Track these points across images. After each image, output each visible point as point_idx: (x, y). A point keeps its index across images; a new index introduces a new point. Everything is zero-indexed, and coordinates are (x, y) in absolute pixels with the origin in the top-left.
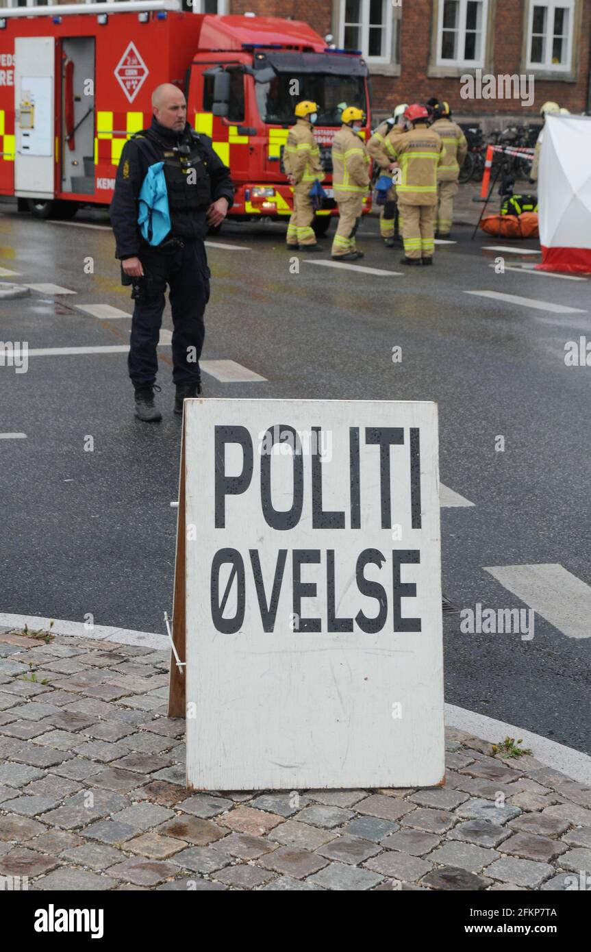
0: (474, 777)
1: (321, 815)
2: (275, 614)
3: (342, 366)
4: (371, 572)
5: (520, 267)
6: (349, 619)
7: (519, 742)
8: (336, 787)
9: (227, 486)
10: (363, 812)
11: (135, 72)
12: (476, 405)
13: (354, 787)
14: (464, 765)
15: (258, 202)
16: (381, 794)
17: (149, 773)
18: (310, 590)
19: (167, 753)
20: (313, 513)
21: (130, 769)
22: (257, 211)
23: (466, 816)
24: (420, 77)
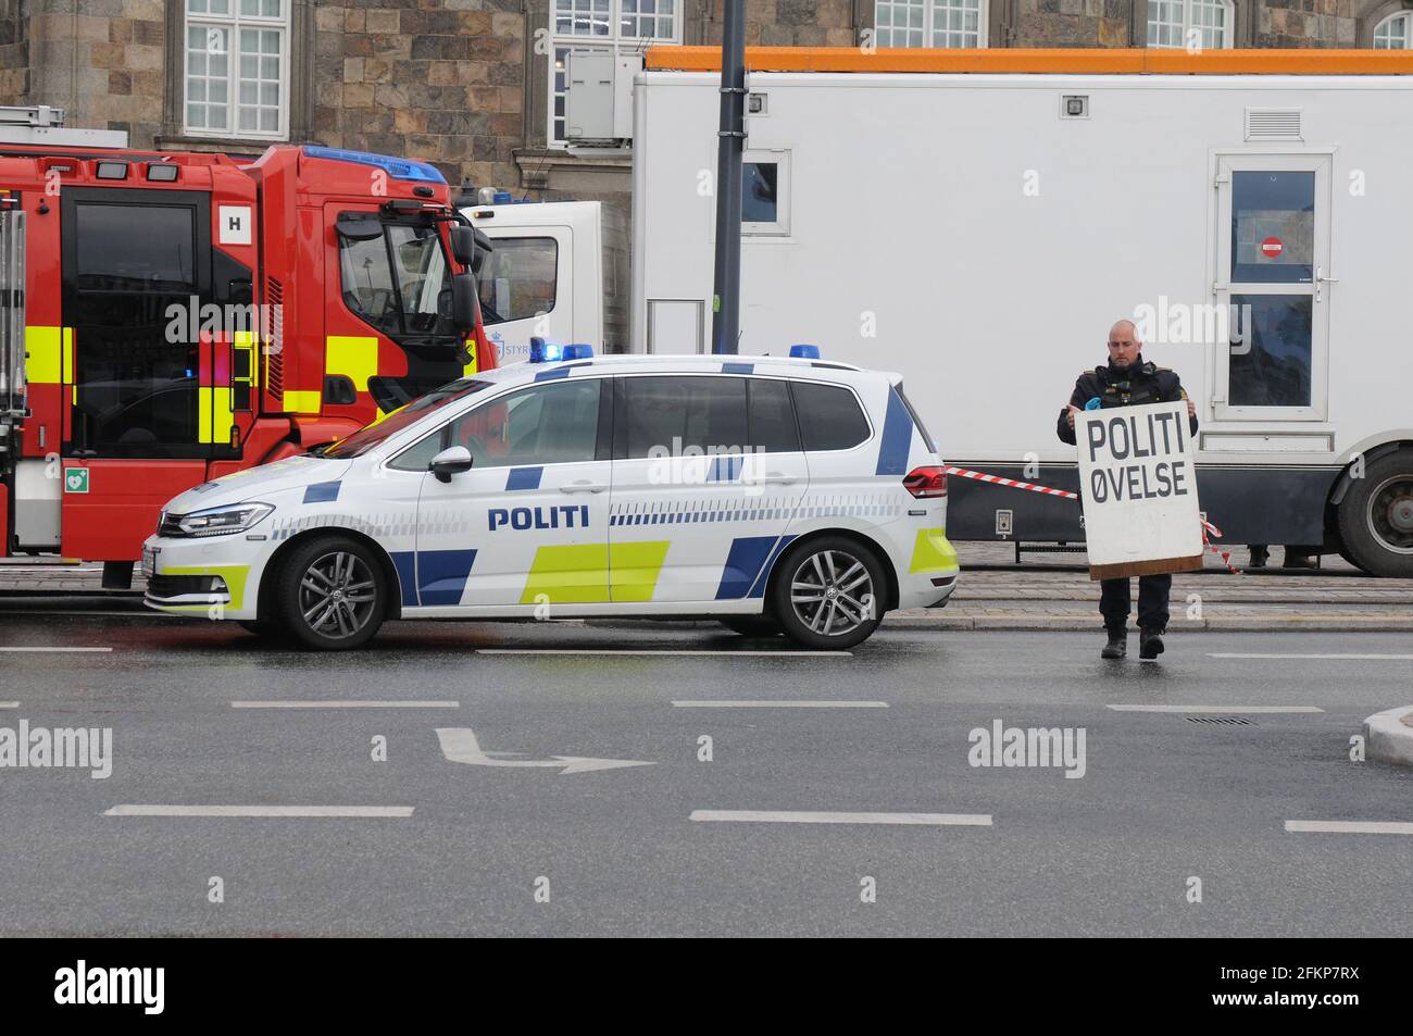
4: (1162, 472)
18: (1136, 482)
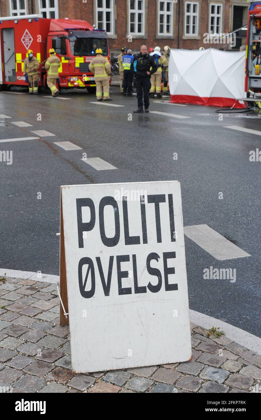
0: (203, 352)
1: (138, 385)
2: (110, 287)
3: (109, 142)
5: (164, 102)
6: (144, 287)
7: (218, 329)
8: (142, 366)
9: (83, 227)
10: (157, 380)
11: (28, 40)
12: (160, 156)
13: (151, 365)
14: (197, 344)
15: (73, 82)
16: (163, 367)
17: (53, 362)
19: (61, 348)
20: (125, 238)
21: (44, 360)
22: (72, 86)
23: (205, 379)
24: (124, 39)
